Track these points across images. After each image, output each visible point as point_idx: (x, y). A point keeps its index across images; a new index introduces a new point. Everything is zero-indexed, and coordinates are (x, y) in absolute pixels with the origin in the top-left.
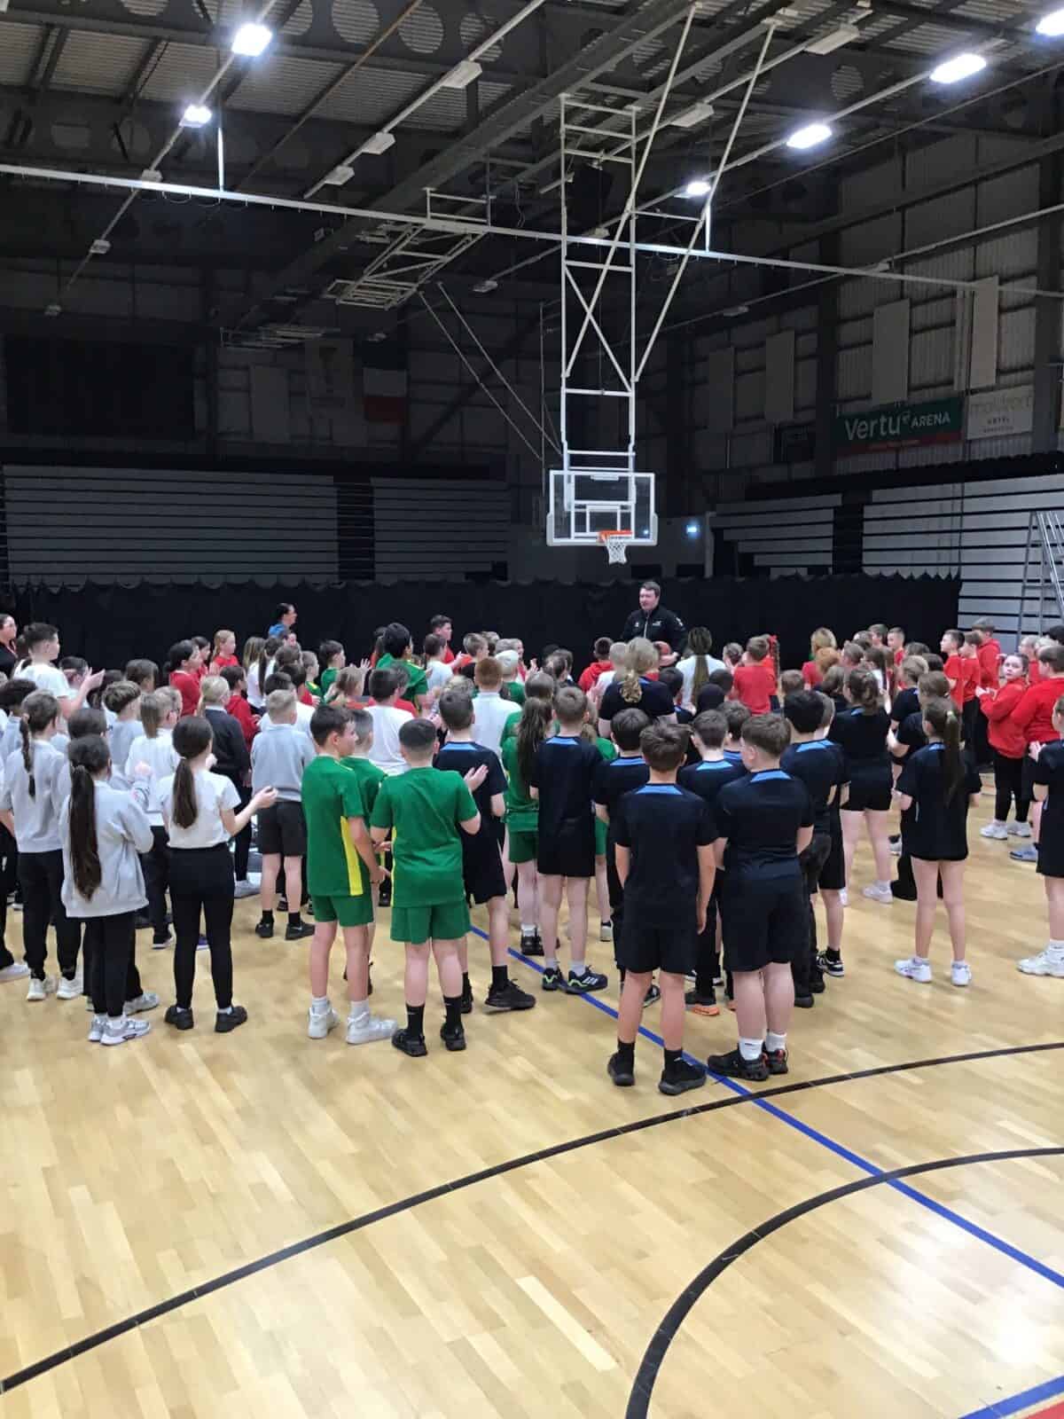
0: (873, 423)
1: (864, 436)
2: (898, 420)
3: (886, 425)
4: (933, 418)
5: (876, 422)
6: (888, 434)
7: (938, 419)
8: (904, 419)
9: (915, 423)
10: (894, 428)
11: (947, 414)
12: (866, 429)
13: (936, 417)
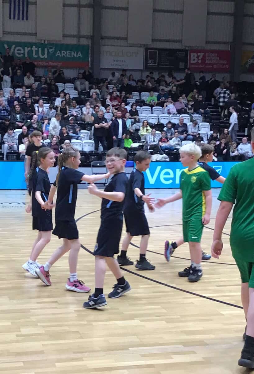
0: (27, 50)
1: (22, 55)
2: (46, 49)
3: (37, 52)
4: (71, 53)
5: (30, 49)
6: (39, 57)
7: (74, 54)
8: (50, 50)
9: (58, 53)
10: (43, 54)
11: (79, 53)
12: (22, 52)
13: (73, 53)
